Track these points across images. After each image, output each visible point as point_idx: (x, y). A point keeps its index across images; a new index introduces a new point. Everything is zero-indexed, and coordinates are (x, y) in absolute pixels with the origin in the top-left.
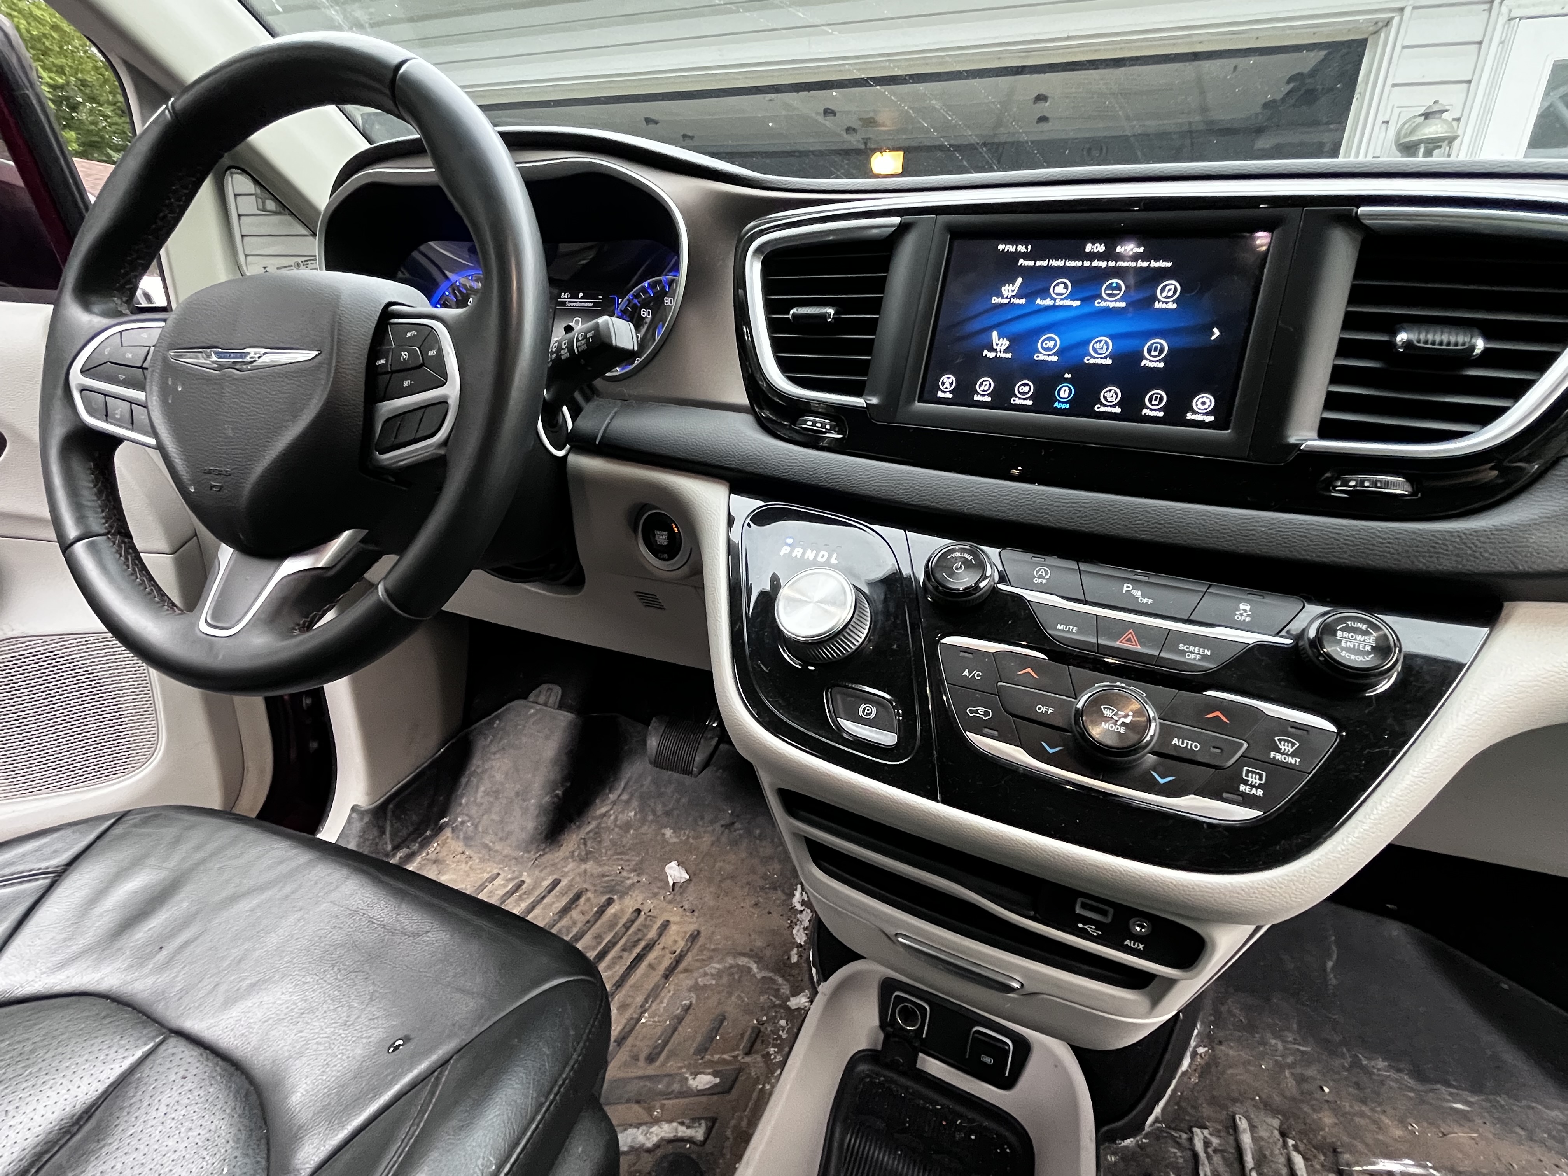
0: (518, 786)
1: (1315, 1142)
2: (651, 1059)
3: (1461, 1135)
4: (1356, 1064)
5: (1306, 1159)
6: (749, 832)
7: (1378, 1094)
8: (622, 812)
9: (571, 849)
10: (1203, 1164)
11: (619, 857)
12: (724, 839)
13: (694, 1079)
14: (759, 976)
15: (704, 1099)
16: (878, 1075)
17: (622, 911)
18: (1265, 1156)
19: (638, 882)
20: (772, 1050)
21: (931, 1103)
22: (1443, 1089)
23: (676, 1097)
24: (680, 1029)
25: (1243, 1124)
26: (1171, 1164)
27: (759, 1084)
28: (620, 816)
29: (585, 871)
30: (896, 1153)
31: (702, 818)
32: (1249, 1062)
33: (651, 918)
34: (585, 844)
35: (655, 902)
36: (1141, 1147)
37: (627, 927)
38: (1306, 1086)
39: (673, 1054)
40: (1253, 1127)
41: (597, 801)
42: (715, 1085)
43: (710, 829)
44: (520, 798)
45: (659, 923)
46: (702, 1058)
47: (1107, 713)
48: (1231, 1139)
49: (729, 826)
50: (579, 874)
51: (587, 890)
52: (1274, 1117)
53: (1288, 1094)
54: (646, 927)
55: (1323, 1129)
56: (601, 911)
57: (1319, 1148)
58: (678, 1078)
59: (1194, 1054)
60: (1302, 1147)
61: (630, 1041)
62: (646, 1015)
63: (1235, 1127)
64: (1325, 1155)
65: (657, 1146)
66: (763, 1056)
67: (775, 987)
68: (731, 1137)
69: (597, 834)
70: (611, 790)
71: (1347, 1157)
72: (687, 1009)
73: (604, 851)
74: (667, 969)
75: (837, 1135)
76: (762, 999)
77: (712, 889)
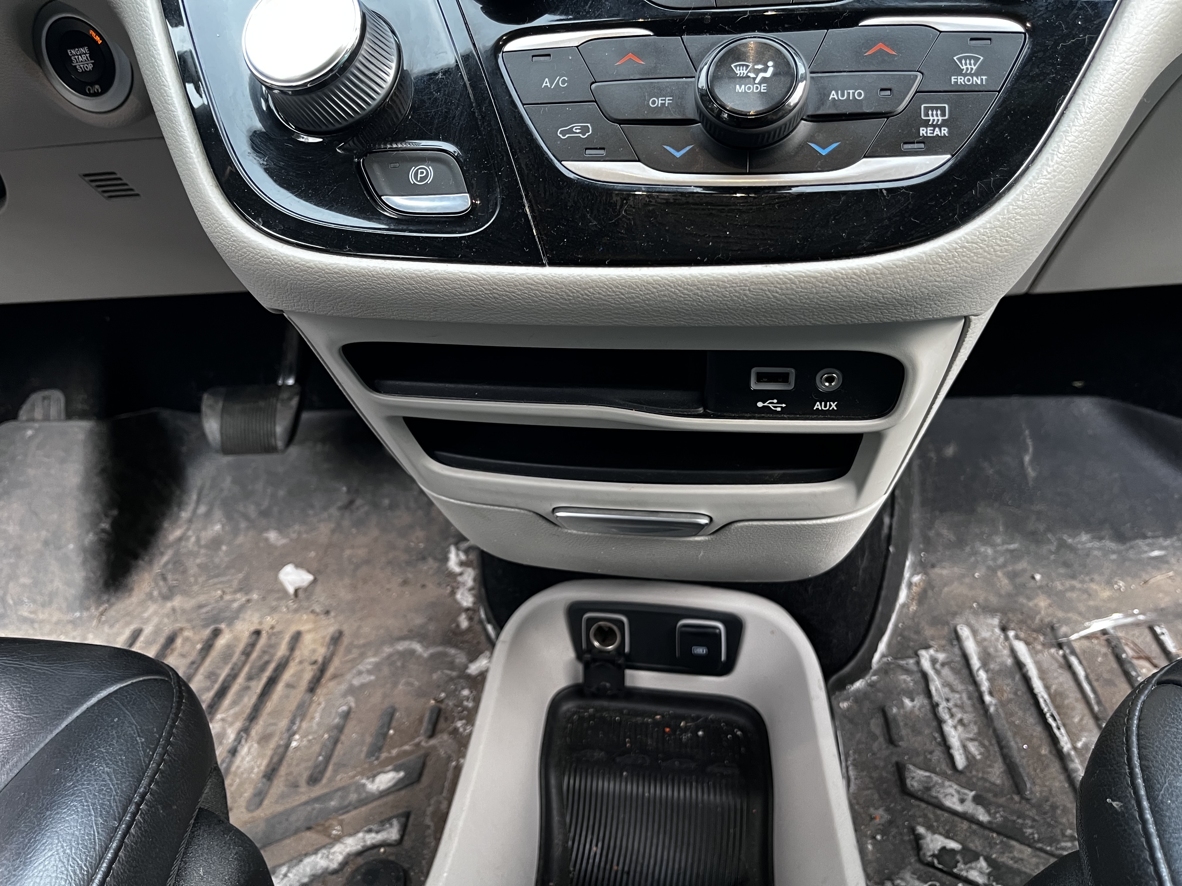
0: (44, 533)
1: (1033, 626)
2: (314, 780)
3: (1159, 578)
4: (1062, 545)
5: (1027, 644)
6: (376, 506)
7: (1084, 566)
8: (205, 528)
9: (148, 590)
10: (933, 680)
11: (216, 580)
12: (346, 523)
13: (373, 781)
14: (426, 655)
15: (390, 798)
16: (586, 709)
17: (236, 639)
18: (989, 654)
19: (248, 601)
20: (459, 724)
21: (650, 717)
22: (1140, 542)
23: (356, 808)
24: (343, 738)
25: (965, 632)
26: (903, 690)
27: (452, 761)
28: (203, 534)
29: (174, 610)
30: (621, 775)
31: (312, 506)
32: (963, 576)
33: (274, 634)
34: (165, 579)
35: (276, 616)
36: (872, 685)
37: (247, 653)
38: (1018, 580)
39: (341, 766)
40: (974, 632)
41: (166, 525)
42: (400, 781)
43: (325, 515)
44: (52, 546)
45: (287, 638)
46: (377, 759)
47: (740, 71)
48: (956, 650)
49: (349, 505)
50: (168, 616)
51: (181, 629)
52: (993, 617)
53: (1003, 592)
54: (271, 647)
55: (1039, 613)
56: (208, 646)
57: (1039, 630)
58: (353, 788)
59: (910, 585)
60: (1022, 635)
61: (283, 770)
62: (297, 737)
63: (958, 637)
64: (1044, 634)
65: (344, 864)
66: (450, 733)
67: (449, 659)
68: (431, 824)
69: (177, 563)
70: (180, 505)
71: (1064, 629)
72: (347, 715)
73: (192, 580)
74: (310, 682)
75: (553, 781)
76: (435, 676)
77: (347, 581)
